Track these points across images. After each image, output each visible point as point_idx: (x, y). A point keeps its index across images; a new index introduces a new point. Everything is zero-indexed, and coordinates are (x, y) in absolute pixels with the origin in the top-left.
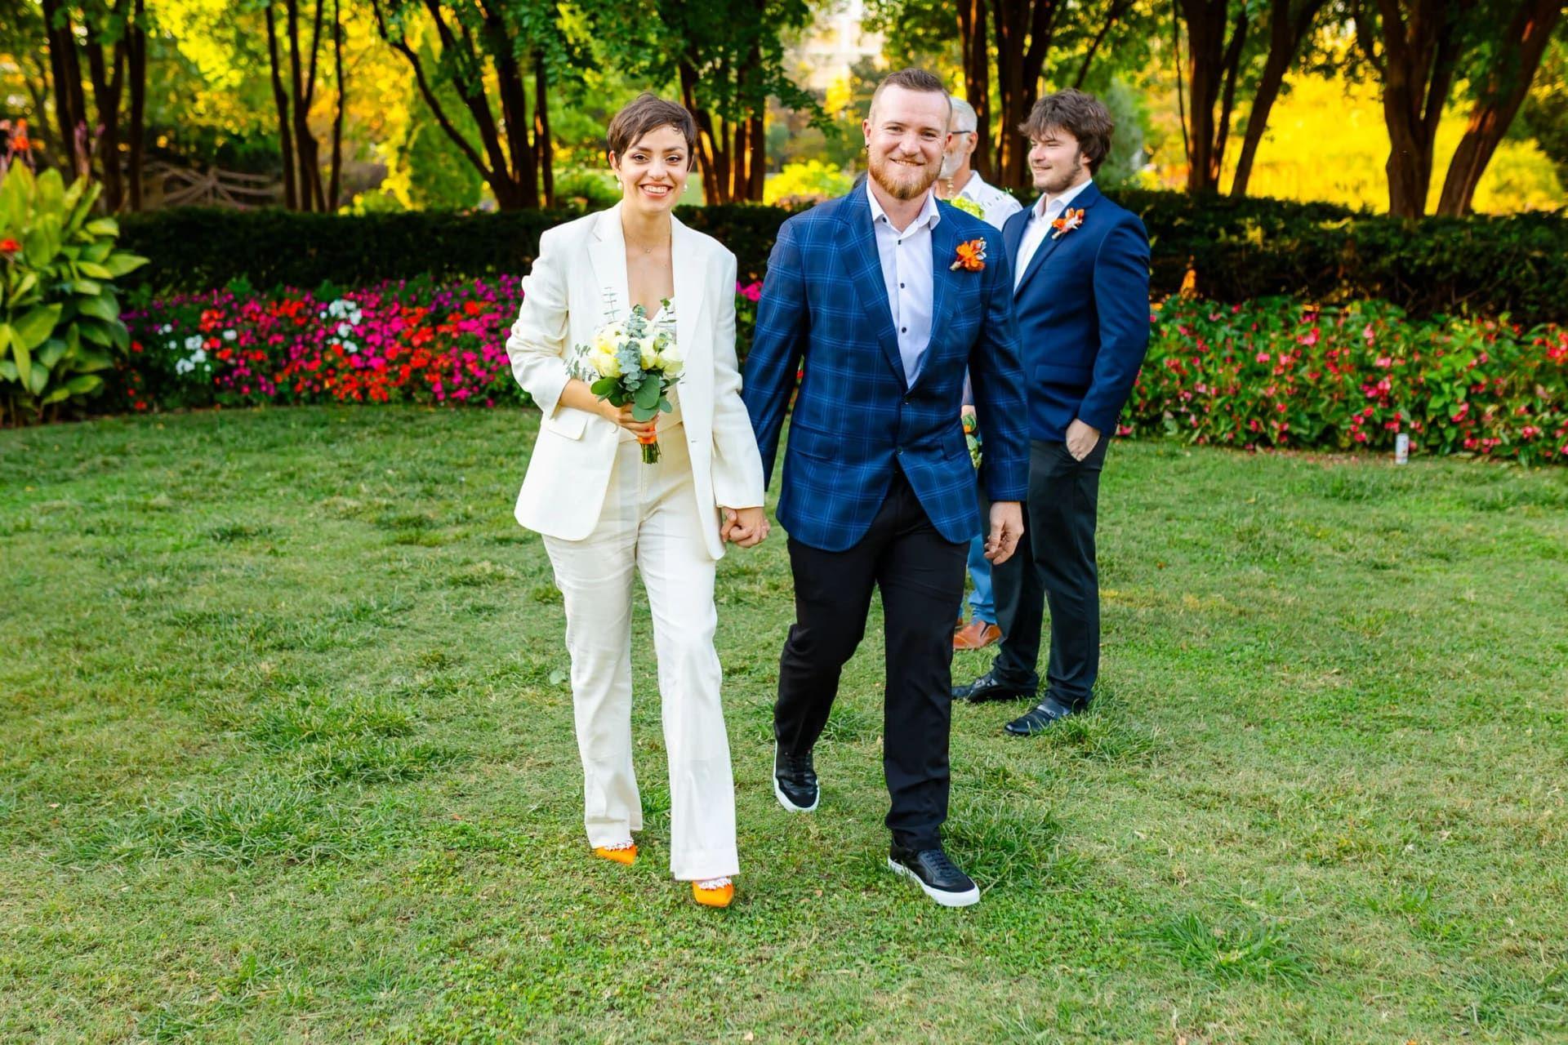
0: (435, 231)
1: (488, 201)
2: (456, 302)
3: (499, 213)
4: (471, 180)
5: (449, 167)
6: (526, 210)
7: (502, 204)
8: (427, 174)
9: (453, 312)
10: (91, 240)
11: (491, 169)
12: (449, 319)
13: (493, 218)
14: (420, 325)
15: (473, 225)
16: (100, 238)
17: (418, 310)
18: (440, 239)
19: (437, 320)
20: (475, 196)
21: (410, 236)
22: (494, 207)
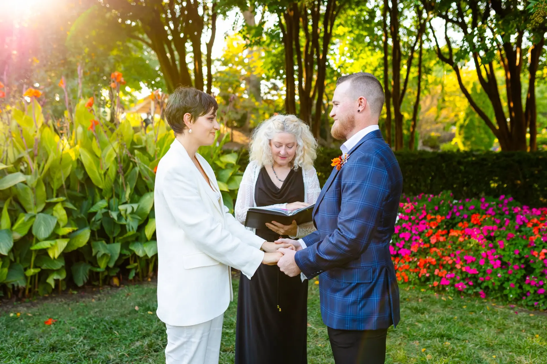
0: (460, 163)
1: (496, 146)
2: (465, 213)
3: (500, 153)
4: (490, 138)
5: (481, 134)
6: (518, 151)
7: (503, 148)
8: (472, 136)
9: (462, 221)
10: (223, 166)
11: (497, 127)
12: (459, 225)
13: (498, 156)
14: (438, 227)
15: (484, 159)
16: (228, 166)
17: (439, 217)
18: (462, 168)
19: (450, 226)
20: (490, 144)
21: (444, 165)
22: (499, 149)
